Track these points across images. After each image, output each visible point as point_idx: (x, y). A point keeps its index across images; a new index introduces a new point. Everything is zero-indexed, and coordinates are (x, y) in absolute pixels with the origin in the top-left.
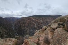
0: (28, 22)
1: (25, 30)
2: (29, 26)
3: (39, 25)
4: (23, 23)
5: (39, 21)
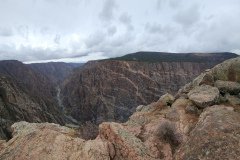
0: (110, 79)
4: (95, 83)
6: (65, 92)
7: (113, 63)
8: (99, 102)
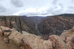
1: (51, 30)
2: (55, 26)
3: (68, 25)
5: (69, 20)
6: (38, 25)
7: (56, 17)
8: (50, 29)
